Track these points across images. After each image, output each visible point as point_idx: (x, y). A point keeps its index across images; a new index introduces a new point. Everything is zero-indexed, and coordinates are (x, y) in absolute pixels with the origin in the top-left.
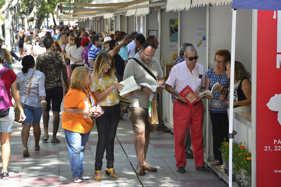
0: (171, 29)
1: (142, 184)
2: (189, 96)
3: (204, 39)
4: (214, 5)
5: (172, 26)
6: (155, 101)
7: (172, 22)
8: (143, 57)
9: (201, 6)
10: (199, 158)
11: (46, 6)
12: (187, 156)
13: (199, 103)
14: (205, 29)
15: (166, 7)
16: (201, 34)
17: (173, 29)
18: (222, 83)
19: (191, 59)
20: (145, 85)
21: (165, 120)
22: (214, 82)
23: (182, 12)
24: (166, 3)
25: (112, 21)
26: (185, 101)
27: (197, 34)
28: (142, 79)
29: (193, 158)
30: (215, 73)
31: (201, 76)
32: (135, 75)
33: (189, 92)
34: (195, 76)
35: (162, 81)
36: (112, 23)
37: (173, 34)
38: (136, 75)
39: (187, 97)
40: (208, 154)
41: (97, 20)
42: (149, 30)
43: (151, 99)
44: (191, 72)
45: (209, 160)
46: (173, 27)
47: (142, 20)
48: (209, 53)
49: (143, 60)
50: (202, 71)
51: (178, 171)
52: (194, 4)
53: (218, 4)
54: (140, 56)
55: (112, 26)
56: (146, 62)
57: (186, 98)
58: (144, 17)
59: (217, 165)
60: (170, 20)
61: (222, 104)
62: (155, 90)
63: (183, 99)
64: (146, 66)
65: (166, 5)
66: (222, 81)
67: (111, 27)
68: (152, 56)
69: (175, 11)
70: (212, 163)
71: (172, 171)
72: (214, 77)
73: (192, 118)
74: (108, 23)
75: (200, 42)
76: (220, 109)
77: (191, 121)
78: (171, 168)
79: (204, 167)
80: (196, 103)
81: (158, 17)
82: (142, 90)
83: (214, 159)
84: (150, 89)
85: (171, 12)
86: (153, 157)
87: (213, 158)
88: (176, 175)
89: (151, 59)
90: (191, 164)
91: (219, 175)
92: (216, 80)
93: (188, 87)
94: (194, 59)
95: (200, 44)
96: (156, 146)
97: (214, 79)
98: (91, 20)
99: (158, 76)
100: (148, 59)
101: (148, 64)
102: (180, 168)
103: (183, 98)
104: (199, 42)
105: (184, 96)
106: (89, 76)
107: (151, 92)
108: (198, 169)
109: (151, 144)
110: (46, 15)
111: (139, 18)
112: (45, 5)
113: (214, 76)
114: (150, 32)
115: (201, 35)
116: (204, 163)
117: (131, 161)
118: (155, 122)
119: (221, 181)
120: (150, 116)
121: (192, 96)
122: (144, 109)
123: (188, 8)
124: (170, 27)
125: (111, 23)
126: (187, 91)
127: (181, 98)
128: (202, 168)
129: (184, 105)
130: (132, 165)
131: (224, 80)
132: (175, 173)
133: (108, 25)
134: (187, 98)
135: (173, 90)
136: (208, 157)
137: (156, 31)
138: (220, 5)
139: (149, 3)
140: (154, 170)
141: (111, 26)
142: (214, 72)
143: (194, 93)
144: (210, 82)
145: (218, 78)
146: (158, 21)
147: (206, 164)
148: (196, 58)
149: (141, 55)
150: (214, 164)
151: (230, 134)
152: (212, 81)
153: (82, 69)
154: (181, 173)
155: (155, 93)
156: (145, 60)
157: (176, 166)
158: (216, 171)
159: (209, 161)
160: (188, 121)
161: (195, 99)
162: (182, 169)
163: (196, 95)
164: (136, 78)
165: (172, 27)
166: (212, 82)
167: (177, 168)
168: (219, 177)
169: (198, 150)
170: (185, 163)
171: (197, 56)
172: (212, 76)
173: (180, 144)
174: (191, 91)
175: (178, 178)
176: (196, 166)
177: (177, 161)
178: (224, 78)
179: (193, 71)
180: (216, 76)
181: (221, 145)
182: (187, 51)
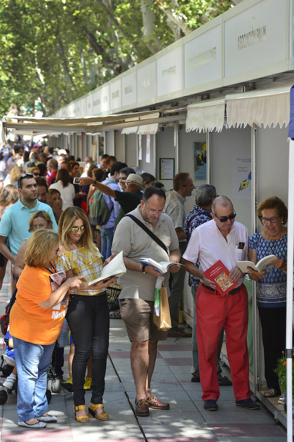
0: (197, 158)
1: (142, 432)
2: (221, 279)
3: (250, 177)
4: (261, 127)
5: (198, 152)
6: (166, 288)
7: (199, 146)
8: (146, 213)
9: (241, 127)
10: (241, 384)
12: (220, 382)
13: (239, 291)
14: (250, 161)
15: (185, 122)
16: (245, 169)
17: (200, 158)
18: (280, 254)
19: (224, 219)
20: (148, 261)
21: (188, 314)
22: (263, 253)
23: (213, 134)
24: (186, 116)
25: (101, 139)
26: (214, 287)
27: (239, 169)
28: (144, 251)
29: (232, 385)
30: (264, 240)
31: (241, 245)
33: (221, 272)
34: (232, 243)
36: (101, 142)
37: (201, 167)
38: (133, 243)
39: (218, 280)
40: (256, 377)
41: (78, 136)
42: (160, 159)
43: (158, 285)
44: (225, 238)
45: (259, 387)
46: (201, 154)
47: (148, 140)
48: (256, 204)
49: (146, 219)
51: (206, 408)
52: (230, 124)
53: (267, 126)
54: (140, 212)
55: (101, 147)
56: (151, 221)
57: (215, 281)
58: (152, 136)
59: (271, 396)
60: (195, 143)
61: (279, 291)
62: (165, 271)
63: (210, 283)
64: (151, 229)
65: (185, 120)
66: (278, 250)
67: (100, 149)
68: (160, 211)
69: (200, 133)
70: (263, 392)
71: (195, 408)
72: (264, 244)
73: (227, 317)
74: (94, 143)
75: (245, 183)
76: (277, 300)
78: (195, 402)
79: (250, 400)
80: (233, 292)
81: (175, 138)
82: (143, 270)
83: (267, 386)
84: (157, 268)
85: (194, 133)
86: (165, 383)
87: (265, 386)
88: (201, 414)
89: (159, 216)
90: (227, 395)
91: (275, 415)
92: (267, 250)
93: (219, 264)
94: (228, 219)
96: (170, 362)
97: (264, 248)
98: (67, 136)
99: (171, 244)
100: (154, 217)
101: (154, 225)
102: (208, 402)
103: (209, 280)
104: (243, 183)
105: (212, 278)
107: (159, 274)
108: (240, 403)
109: (162, 357)
111: (144, 137)
113: (262, 243)
114: (163, 161)
115: (245, 171)
116: (250, 393)
117: (126, 390)
118: (165, 323)
119: (278, 426)
120: (158, 314)
121: (225, 280)
122: (146, 301)
123: (220, 128)
124: (195, 155)
125: (99, 143)
126: (218, 269)
127: (207, 282)
128: (246, 403)
129: (214, 294)
130: (127, 396)
131: (281, 249)
132: (200, 412)
133: (95, 146)
135: (195, 269)
136: (257, 383)
137: (173, 160)
138: (270, 127)
139: (158, 117)
140: (166, 407)
141: (99, 147)
142: (262, 238)
143: (230, 274)
144: (258, 254)
145: (270, 245)
146: (175, 145)
148: (232, 216)
149: (142, 209)
150: (266, 395)
151: (288, 350)
152: (260, 252)
154: (210, 412)
155: (164, 275)
156: (149, 217)
157: (202, 399)
158: (270, 409)
159: (258, 390)
160: (221, 322)
161: (231, 285)
162: (211, 405)
163: (232, 276)
164: (134, 248)
165: (199, 155)
166: (262, 253)
167: (203, 402)
168: (275, 420)
169: (239, 372)
170: (217, 394)
171: (235, 214)
172: (260, 245)
173: (209, 360)
174: (224, 269)
175: (205, 420)
176: (237, 398)
177: (205, 390)
178: (282, 245)
179: (228, 237)
180: (266, 243)
181: (277, 363)
182: (216, 206)
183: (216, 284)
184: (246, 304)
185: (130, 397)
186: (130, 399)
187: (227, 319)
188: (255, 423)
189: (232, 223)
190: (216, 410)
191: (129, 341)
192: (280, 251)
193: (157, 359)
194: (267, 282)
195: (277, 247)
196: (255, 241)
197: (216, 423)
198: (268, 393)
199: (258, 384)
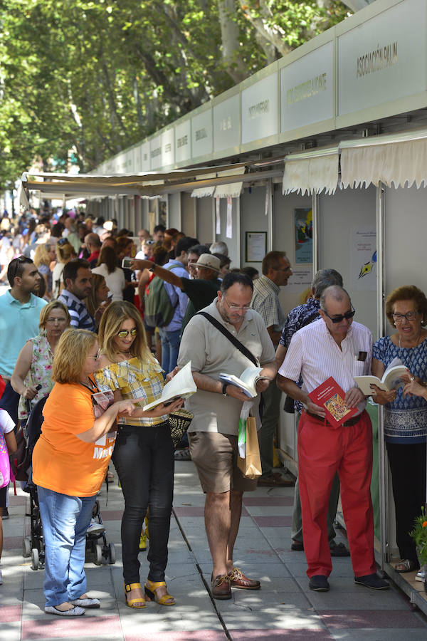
0: (298, 230)
1: (222, 622)
2: (334, 404)
3: (374, 258)
4: (390, 187)
5: (301, 223)
7: (302, 213)
8: (225, 310)
9: (361, 187)
10: (362, 553)
11: (7, 162)
12: (332, 551)
13: (360, 421)
14: (374, 235)
15: (282, 180)
16: (367, 247)
17: (304, 232)
18: (418, 367)
19: (337, 319)
20: (230, 379)
21: (287, 454)
23: (322, 196)
25: (162, 204)
26: (323, 415)
27: (358, 247)
28: (224, 363)
29: (349, 555)
30: (395, 346)
31: (362, 356)
32: (207, 355)
33: (332, 394)
34: (349, 354)
35: (271, 367)
36: (162, 208)
37: (304, 244)
39: (329, 405)
40: (384, 544)
41: (129, 200)
42: (247, 233)
43: (244, 414)
44: (340, 345)
45: (388, 559)
46: (304, 225)
47: (230, 206)
48: (383, 297)
49: (225, 318)
50: (367, 341)
51: (312, 587)
52: (346, 183)
53: (400, 185)
54: (218, 307)
55: (162, 216)
56: (233, 320)
57: (325, 408)
58: (234, 200)
59: (406, 571)
60: (296, 210)
61: (416, 421)
62: (253, 393)
63: (317, 410)
64: (233, 332)
65: (282, 177)
66: (415, 362)
67: (160, 219)
68: (245, 306)
69: (303, 195)
70: (394, 565)
71: (296, 587)
72: (394, 354)
73: (343, 458)
74: (153, 208)
75: (366, 267)
76: (413, 433)
77: (340, 465)
78: (297, 579)
79: (375, 576)
80: (350, 422)
81: (267, 204)
82: (224, 391)
83: (399, 556)
85: (295, 195)
86: (253, 551)
87: (397, 556)
88: (305, 596)
89: (244, 313)
90: (342, 569)
91: (411, 597)
93: (330, 382)
94: (344, 319)
95: (367, 270)
96: (262, 522)
98: (114, 201)
99: (262, 355)
100: (236, 316)
101: (237, 326)
102: (315, 579)
103: (316, 406)
105: (321, 403)
106: (95, 354)
107: (245, 397)
108: (361, 580)
109: (249, 515)
110: (6, 185)
111: (223, 201)
112: (5, 159)
113: (392, 352)
114: (250, 236)
115: (368, 250)
116: (375, 565)
117: (199, 562)
118: (253, 469)
119: (416, 614)
120: (242, 455)
121: (340, 405)
123: (331, 189)
124: (296, 227)
125: (160, 210)
126: (329, 389)
127: (313, 408)
128: (371, 580)
129: (323, 425)
130: (200, 571)
131: (420, 361)
132: (303, 593)
133: (154, 214)
134: (328, 408)
135: (296, 389)
136: (384, 552)
137: (264, 234)
138: (403, 186)
139: (243, 173)
140: (255, 587)
141: (160, 215)
143: (347, 396)
145: (403, 355)
146: (266, 213)
147: (380, 567)
148: (349, 315)
149: (220, 305)
150: (398, 568)
153: (79, 334)
156: (229, 315)
157: (306, 575)
158: (405, 588)
159: (387, 562)
160: (333, 465)
161: (347, 412)
162: (320, 583)
163: (350, 400)
164: (209, 360)
165: (302, 227)
167: (308, 578)
168: (412, 604)
169: (359, 536)
170: (329, 567)
171: (353, 311)
172: (390, 353)
173: (316, 520)
174: (338, 390)
175: (310, 604)
176: (356, 573)
177: (310, 562)
178: (421, 354)
179: (343, 344)
180: (397, 352)
181: (415, 523)
182: (327, 300)
183: (327, 411)
184: (370, 439)
185: (203, 571)
186: (203, 574)
187: (342, 460)
188: (382, 608)
189: (349, 324)
190: (326, 591)
191: (203, 493)
192: (418, 363)
193: (242, 518)
194: (398, 408)
195: (413, 357)
196: (382, 348)
197: (327, 608)
198: (401, 567)
199: (387, 554)
